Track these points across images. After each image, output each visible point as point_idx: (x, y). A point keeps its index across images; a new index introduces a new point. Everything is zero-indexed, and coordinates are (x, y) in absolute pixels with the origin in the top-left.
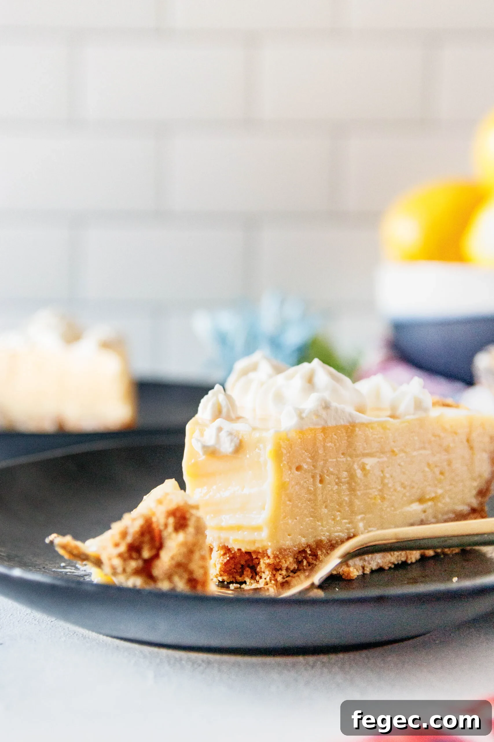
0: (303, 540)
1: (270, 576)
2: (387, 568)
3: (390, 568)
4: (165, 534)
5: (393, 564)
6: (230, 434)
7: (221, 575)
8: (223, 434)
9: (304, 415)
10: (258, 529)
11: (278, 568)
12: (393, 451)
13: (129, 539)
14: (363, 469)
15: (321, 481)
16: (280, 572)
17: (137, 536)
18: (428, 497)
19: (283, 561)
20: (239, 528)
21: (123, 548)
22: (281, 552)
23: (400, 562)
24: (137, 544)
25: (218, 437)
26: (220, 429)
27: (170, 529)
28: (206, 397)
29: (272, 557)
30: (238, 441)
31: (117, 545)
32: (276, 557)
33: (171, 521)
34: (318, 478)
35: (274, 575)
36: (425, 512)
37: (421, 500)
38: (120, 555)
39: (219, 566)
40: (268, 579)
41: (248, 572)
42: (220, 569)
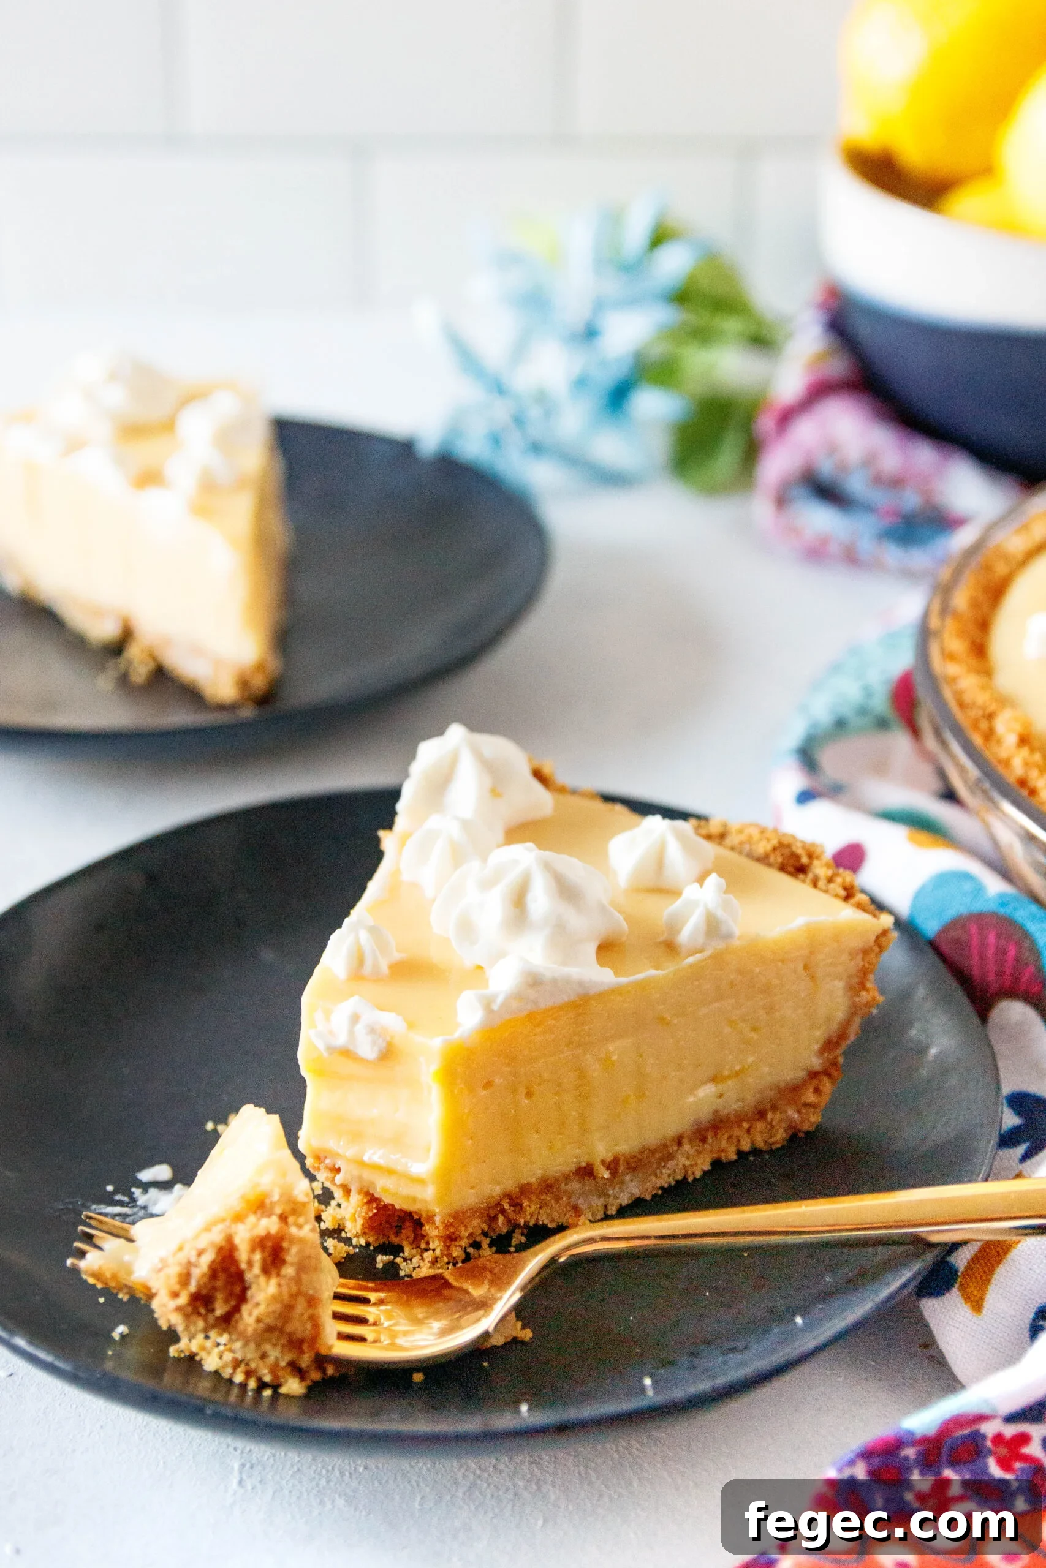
0: (498, 1190)
1: (441, 1247)
2: (648, 1197)
3: (654, 1196)
4: (249, 1276)
5: (662, 1188)
6: (372, 1030)
7: (365, 1234)
8: (360, 1028)
9: (495, 1007)
10: (420, 1181)
11: (454, 1237)
12: (661, 1020)
13: (193, 1287)
14: (606, 1061)
15: (529, 1094)
16: (457, 1243)
17: (205, 1280)
18: (726, 1073)
19: (463, 1229)
20: (390, 1172)
21: (183, 1300)
22: (458, 1217)
23: (673, 1183)
24: (204, 1292)
25: (351, 1032)
26: (355, 1019)
27: (257, 1270)
28: (338, 931)
29: (441, 1228)
30: (384, 1045)
31: (175, 1295)
32: (447, 1226)
33: (258, 1257)
34: (523, 1091)
35: (448, 1247)
36: (721, 1096)
37: (714, 1079)
38: (179, 1309)
39: (360, 1222)
40: (438, 1252)
41: (408, 1231)
42: (363, 1225)
